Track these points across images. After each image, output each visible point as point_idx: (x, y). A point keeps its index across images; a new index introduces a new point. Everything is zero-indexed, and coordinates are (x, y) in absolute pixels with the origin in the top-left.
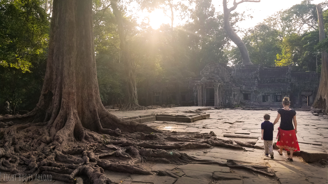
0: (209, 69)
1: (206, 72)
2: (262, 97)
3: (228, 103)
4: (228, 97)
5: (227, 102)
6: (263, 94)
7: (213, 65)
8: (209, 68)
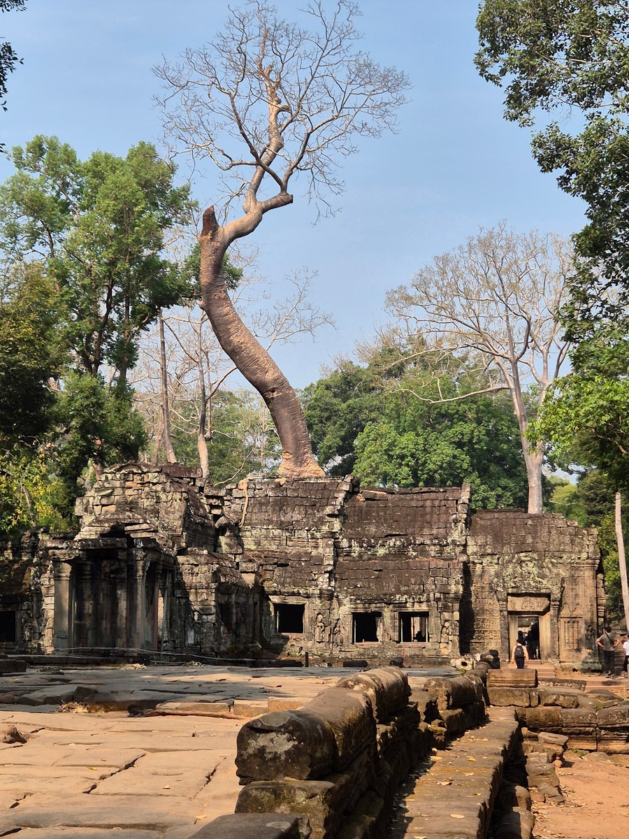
0: (118, 491)
1: (104, 501)
2: (350, 620)
3: (196, 643)
4: (196, 618)
5: (191, 641)
6: (355, 606)
7: (134, 474)
8: (117, 484)
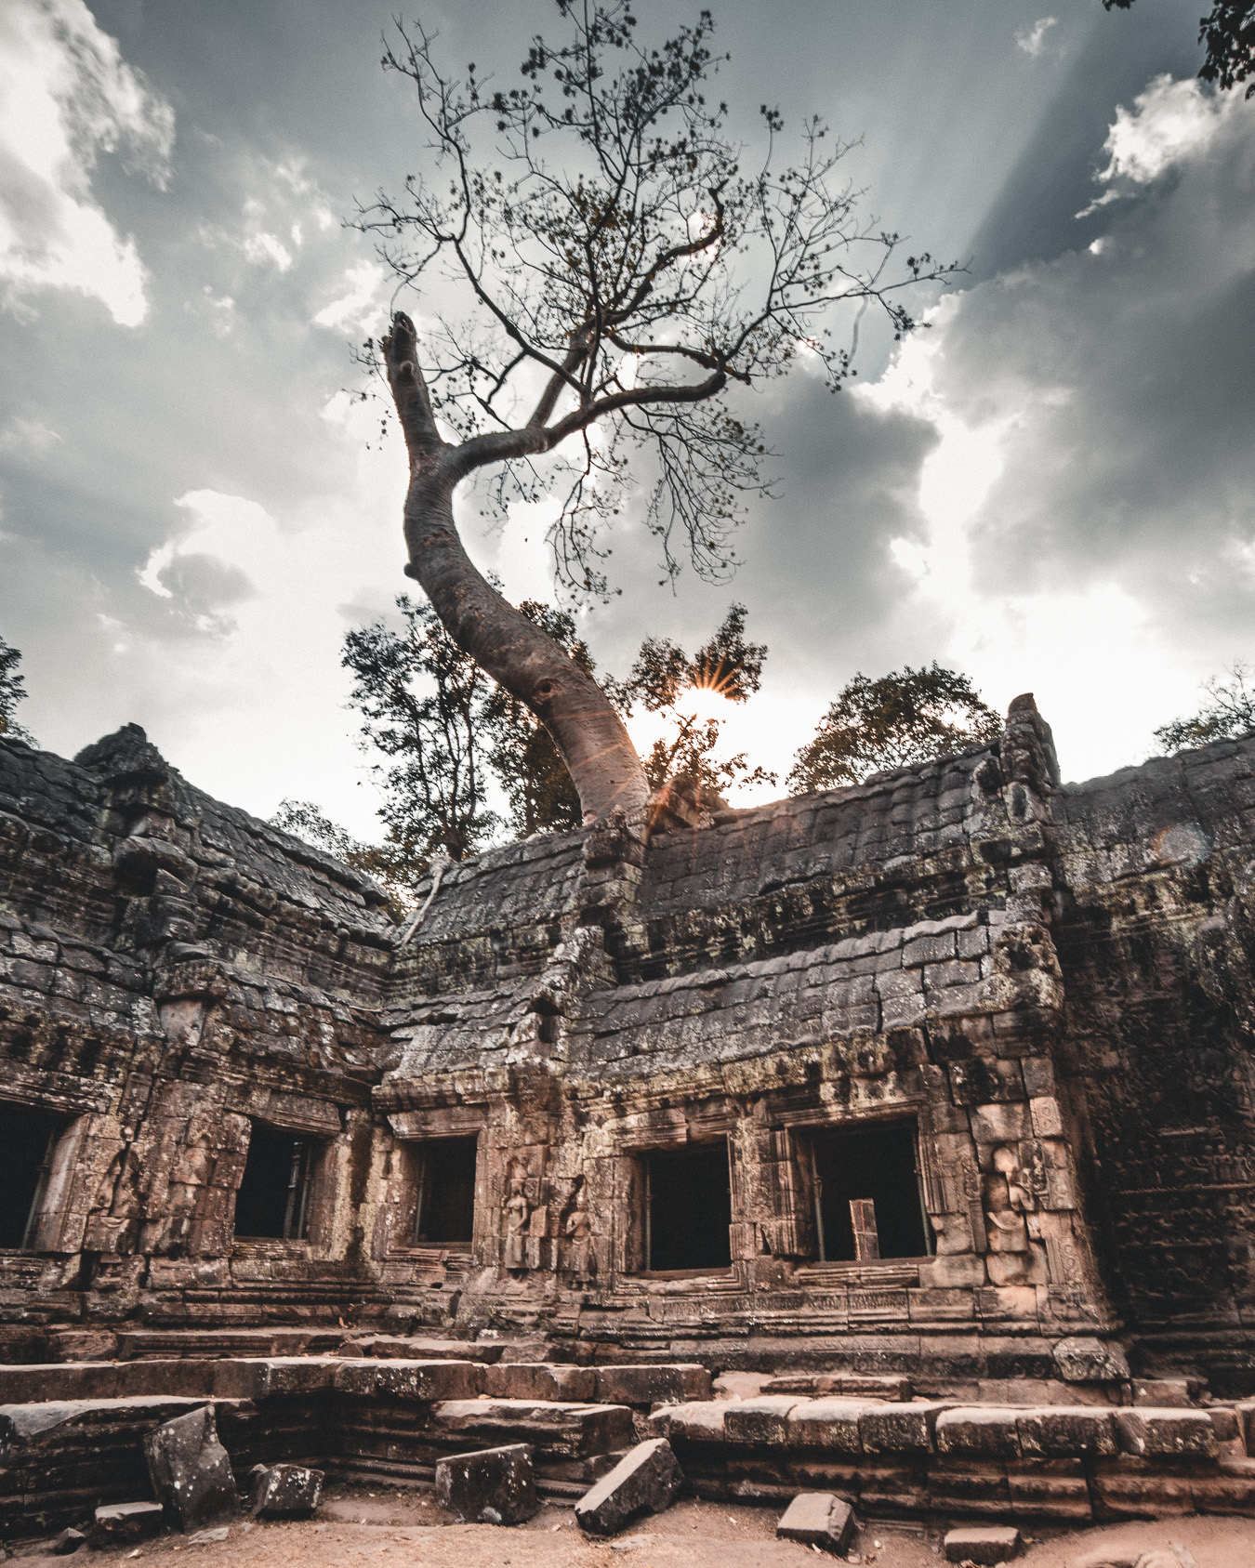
2: (619, 1177)
6: (632, 1120)
